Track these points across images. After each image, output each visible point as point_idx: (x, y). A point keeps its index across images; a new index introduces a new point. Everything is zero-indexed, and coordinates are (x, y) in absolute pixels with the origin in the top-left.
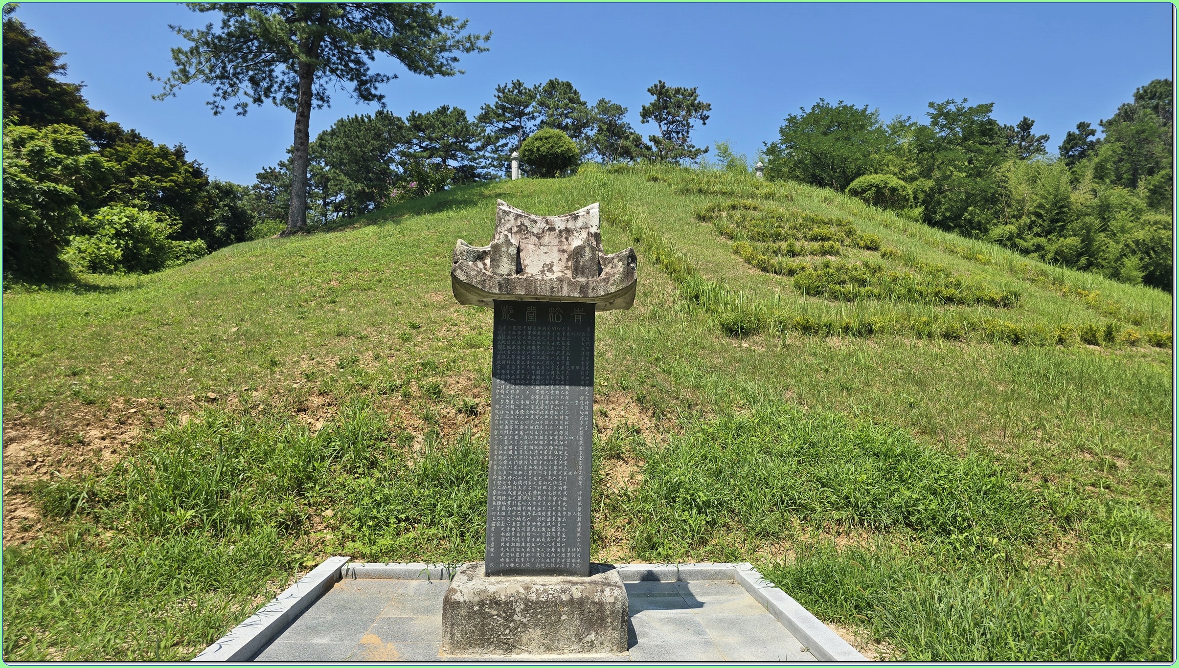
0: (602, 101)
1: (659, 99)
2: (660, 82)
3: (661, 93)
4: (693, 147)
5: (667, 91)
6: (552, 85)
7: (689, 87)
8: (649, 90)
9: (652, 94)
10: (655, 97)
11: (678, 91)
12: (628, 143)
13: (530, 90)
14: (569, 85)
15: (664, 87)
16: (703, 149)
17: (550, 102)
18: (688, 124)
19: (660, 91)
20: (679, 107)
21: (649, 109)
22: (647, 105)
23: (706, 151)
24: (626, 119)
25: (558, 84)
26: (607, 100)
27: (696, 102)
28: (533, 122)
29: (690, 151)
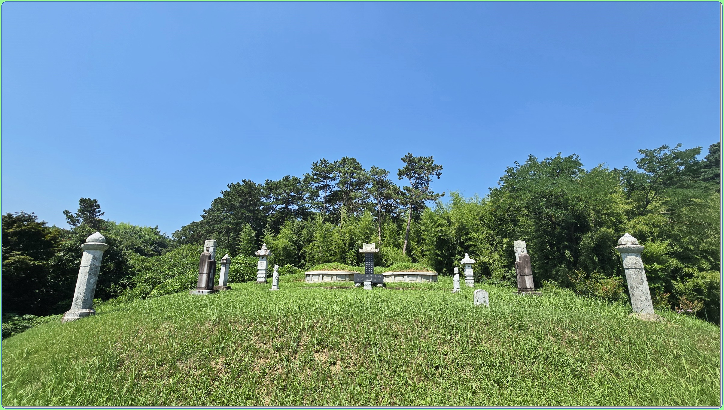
0: (373, 168)
1: (409, 164)
2: (409, 154)
3: (410, 161)
4: (433, 193)
5: (414, 159)
6: (344, 160)
7: (428, 156)
8: (402, 159)
9: (404, 162)
10: (406, 164)
11: (420, 159)
12: (389, 192)
13: (331, 164)
14: (353, 160)
15: (412, 157)
16: (441, 194)
17: (342, 170)
18: (428, 178)
19: (409, 159)
20: (422, 168)
22: (402, 169)
23: (443, 195)
24: (388, 178)
25: (348, 160)
26: (376, 167)
27: (433, 165)
28: (334, 182)
29: (432, 196)
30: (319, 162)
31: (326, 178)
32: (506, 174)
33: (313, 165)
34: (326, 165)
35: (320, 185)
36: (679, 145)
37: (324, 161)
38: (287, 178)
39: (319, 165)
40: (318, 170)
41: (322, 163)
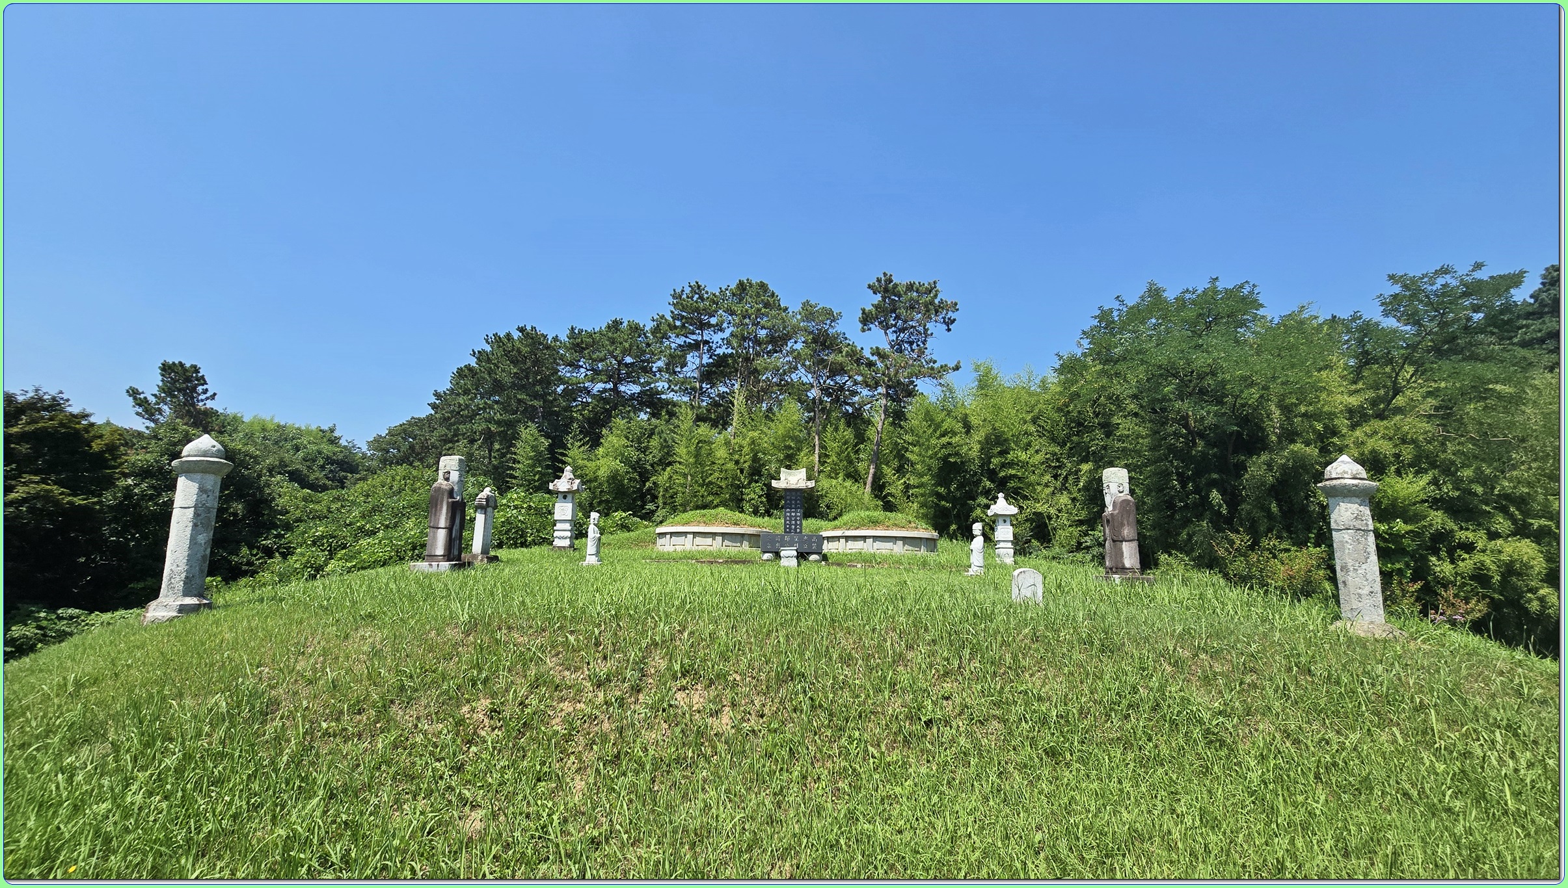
0: (806, 304)
1: (884, 298)
2: (885, 274)
3: (886, 290)
4: (935, 362)
5: (896, 285)
6: (742, 286)
7: (926, 281)
8: (870, 287)
9: (875, 293)
10: (879, 297)
11: (910, 287)
12: (839, 358)
13: (714, 295)
14: (763, 286)
15: (891, 281)
16: (952, 365)
17: (738, 309)
18: (926, 330)
19: (885, 287)
20: (912, 308)
21: (870, 312)
22: (869, 308)
23: (957, 368)
24: (839, 328)
25: (751, 285)
26: (813, 302)
27: (936, 301)
28: (720, 335)
29: (932, 369)
30: (688, 290)
31: (703, 326)
32: (1096, 322)
33: (674, 297)
34: (701, 298)
35: (688, 340)
36: (1478, 266)
37: (697, 289)
38: (616, 325)
39: (688, 297)
40: (684, 309)
41: (693, 291)
